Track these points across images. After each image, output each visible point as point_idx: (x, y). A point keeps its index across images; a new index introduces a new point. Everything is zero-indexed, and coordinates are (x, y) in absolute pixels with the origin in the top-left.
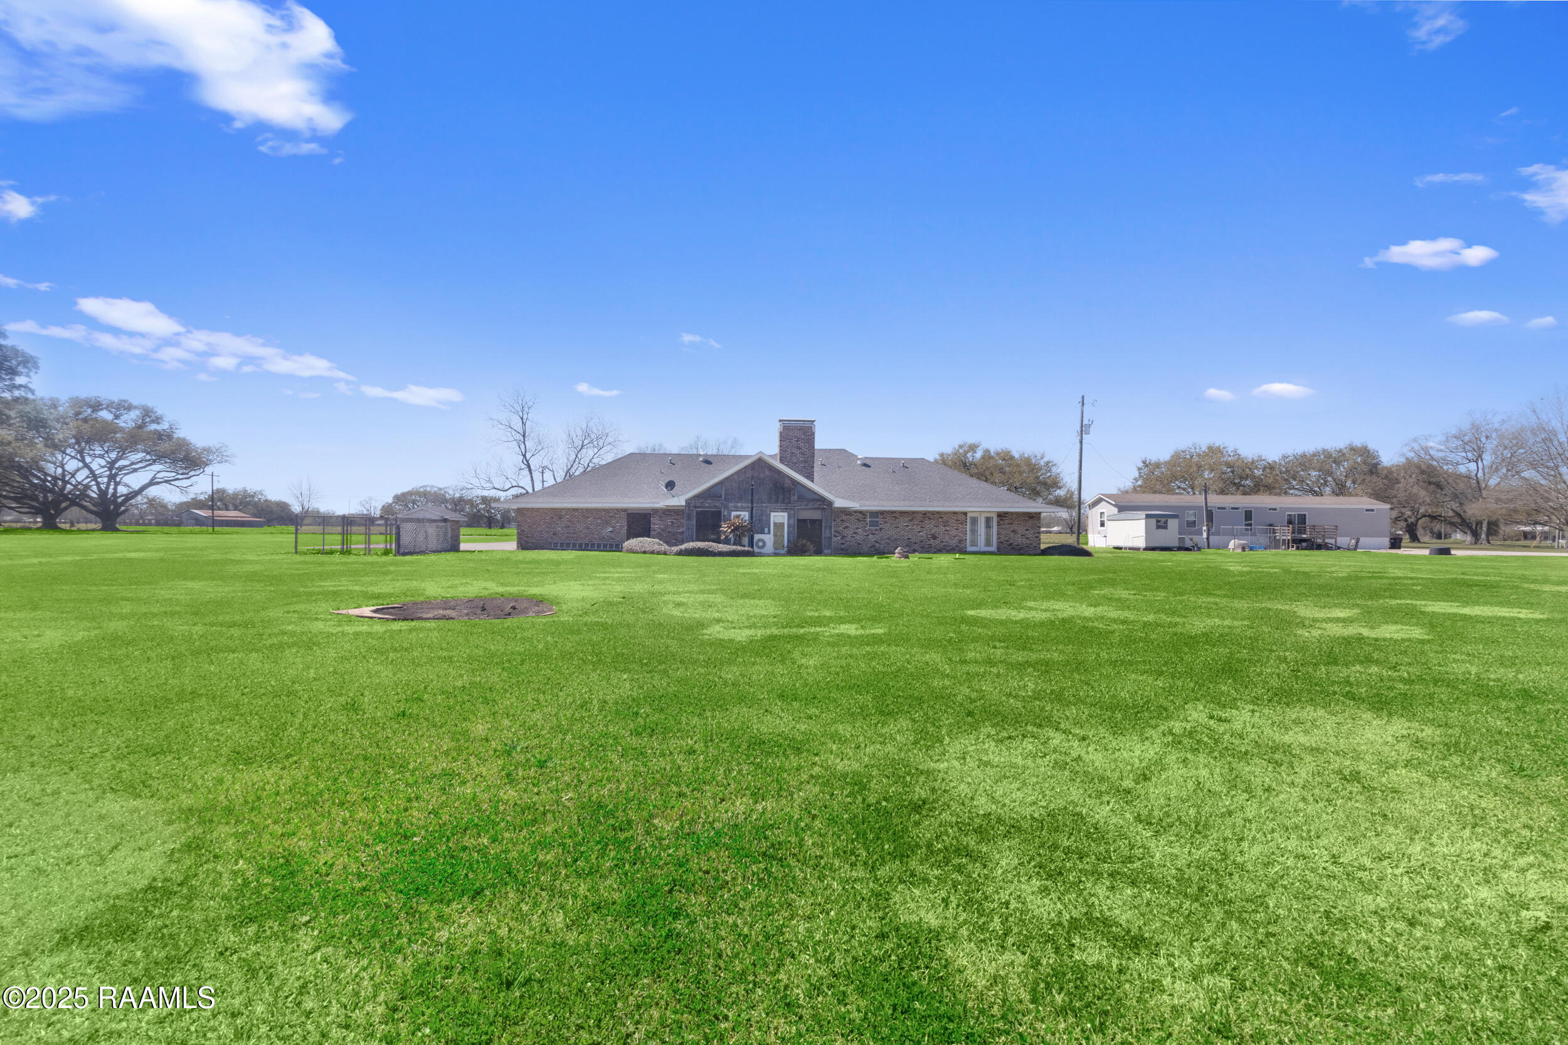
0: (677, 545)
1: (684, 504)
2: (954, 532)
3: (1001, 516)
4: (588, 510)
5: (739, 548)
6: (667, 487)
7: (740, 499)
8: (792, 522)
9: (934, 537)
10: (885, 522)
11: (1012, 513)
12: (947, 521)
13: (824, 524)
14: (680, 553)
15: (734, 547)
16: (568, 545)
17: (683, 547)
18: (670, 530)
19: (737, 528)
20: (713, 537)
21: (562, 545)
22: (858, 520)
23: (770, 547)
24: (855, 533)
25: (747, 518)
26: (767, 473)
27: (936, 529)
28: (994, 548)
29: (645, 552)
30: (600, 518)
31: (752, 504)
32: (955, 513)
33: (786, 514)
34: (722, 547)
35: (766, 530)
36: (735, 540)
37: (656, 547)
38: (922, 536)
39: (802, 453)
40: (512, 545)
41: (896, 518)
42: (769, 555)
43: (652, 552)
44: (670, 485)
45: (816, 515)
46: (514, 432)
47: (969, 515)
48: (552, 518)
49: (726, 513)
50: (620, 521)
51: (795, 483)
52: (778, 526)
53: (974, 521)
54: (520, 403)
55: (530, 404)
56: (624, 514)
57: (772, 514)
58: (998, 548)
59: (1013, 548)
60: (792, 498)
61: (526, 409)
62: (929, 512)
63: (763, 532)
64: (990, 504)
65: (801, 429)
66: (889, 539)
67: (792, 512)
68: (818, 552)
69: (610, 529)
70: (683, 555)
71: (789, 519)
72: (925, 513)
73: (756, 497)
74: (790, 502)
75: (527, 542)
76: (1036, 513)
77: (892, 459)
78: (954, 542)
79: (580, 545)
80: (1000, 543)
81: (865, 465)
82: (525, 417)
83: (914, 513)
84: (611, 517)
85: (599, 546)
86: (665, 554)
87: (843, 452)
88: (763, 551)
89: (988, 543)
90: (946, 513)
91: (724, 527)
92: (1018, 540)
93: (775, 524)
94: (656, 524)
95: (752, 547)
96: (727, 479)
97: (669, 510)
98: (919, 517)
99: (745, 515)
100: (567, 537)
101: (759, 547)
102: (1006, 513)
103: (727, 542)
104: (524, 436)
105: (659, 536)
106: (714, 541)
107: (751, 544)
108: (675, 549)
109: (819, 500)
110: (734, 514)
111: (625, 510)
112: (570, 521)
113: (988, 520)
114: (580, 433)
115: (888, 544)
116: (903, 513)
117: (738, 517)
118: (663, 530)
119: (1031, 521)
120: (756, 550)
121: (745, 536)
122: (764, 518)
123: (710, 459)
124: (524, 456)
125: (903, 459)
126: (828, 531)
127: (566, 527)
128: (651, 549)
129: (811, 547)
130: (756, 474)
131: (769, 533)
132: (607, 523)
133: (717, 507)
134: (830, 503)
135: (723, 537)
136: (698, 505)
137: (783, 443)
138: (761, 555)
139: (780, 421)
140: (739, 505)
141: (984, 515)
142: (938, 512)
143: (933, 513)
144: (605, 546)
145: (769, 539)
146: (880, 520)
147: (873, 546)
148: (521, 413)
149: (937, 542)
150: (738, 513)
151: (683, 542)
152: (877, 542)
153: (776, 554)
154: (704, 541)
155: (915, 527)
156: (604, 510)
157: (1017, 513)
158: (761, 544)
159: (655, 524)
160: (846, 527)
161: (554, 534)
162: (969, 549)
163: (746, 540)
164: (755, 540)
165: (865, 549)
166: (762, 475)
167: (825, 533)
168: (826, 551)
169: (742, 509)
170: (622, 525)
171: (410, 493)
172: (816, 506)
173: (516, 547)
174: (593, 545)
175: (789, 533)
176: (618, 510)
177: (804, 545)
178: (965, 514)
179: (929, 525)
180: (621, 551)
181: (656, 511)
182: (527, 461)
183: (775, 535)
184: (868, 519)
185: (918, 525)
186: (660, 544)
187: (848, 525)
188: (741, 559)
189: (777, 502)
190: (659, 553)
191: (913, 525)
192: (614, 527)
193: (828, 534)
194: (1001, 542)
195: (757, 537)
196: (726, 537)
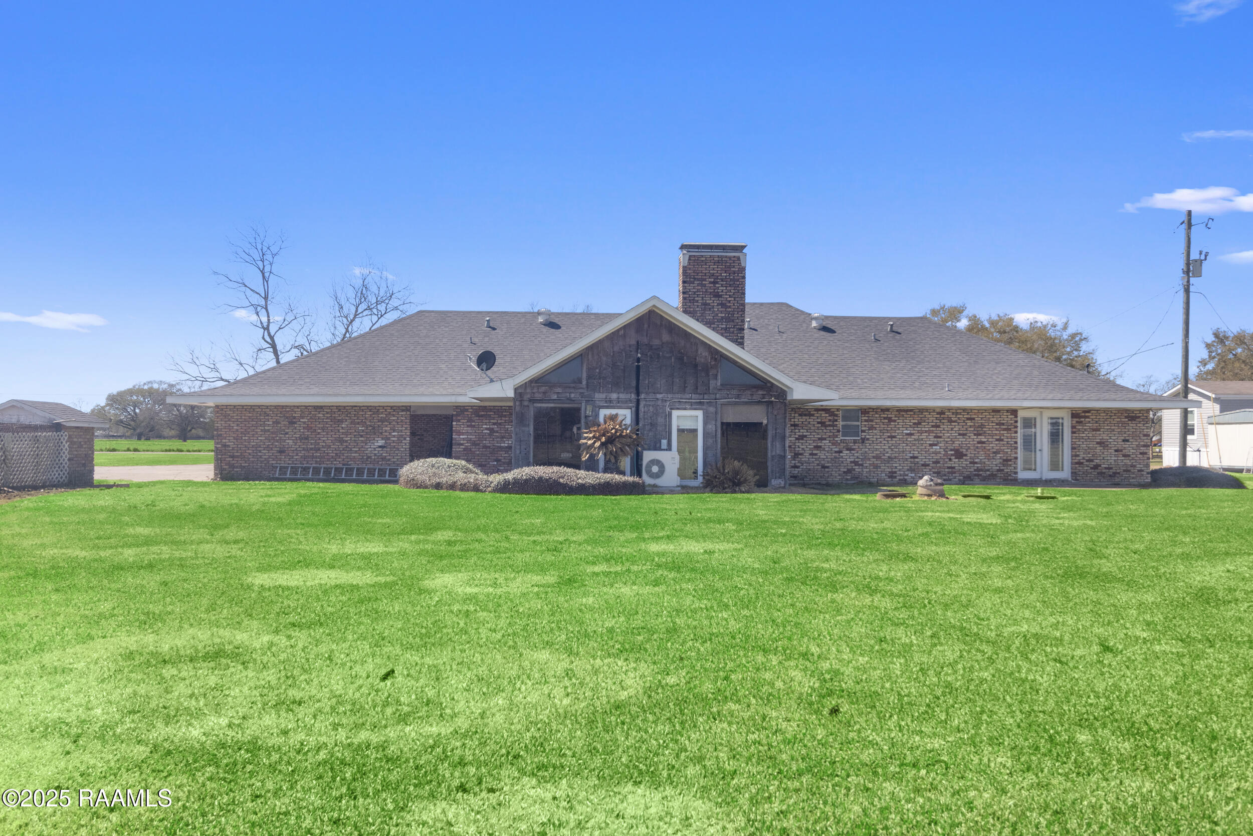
0: (498, 471)
1: (511, 394)
2: (994, 446)
3: (1078, 415)
4: (341, 408)
5: (617, 478)
6: (480, 362)
7: (616, 385)
8: (711, 427)
9: (959, 454)
10: (871, 428)
11: (1098, 411)
12: (982, 426)
13: (770, 433)
14: (505, 488)
15: (608, 477)
16: (305, 470)
17: (510, 476)
18: (487, 443)
19: (611, 441)
20: (566, 456)
21: (294, 471)
22: (822, 423)
23: (671, 477)
24: (817, 447)
25: (628, 421)
26: (666, 337)
27: (961, 439)
28: (1065, 474)
29: (438, 486)
30: (363, 423)
31: (638, 394)
32: (996, 411)
33: (699, 414)
34: (584, 477)
35: (664, 442)
36: (607, 462)
37: (460, 477)
38: (936, 453)
39: (722, 305)
40: (205, 472)
41: (890, 420)
42: (671, 491)
43: (452, 487)
44: (486, 360)
45: (757, 415)
46: (249, 292)
47: (1021, 414)
48: (277, 422)
49: (589, 413)
50: (400, 428)
51: (718, 356)
52: (688, 434)
53: (1029, 423)
54: (259, 247)
55: (274, 249)
56: (404, 416)
57: (675, 413)
58: (1074, 474)
59: (1101, 474)
60: (712, 383)
61: (268, 257)
62: (949, 409)
63: (657, 447)
64: (1059, 396)
65: (720, 261)
66: (877, 457)
67: (712, 409)
68: (762, 485)
69: (381, 442)
70: (510, 492)
71: (705, 423)
72: (942, 412)
73: (644, 382)
74: (707, 391)
75: (232, 466)
76: (1141, 411)
77: (871, 319)
78: (994, 464)
79: (327, 471)
80: (1077, 464)
81: (825, 329)
82: (267, 269)
83: (922, 410)
84: (382, 421)
85: (360, 472)
86: (476, 489)
87: (783, 307)
88: (660, 482)
89: (1055, 465)
90: (981, 411)
91: (587, 438)
92: (1109, 459)
93: (681, 431)
94: (463, 434)
95: (640, 475)
96: (591, 348)
97: (484, 408)
98: (932, 418)
99: (625, 415)
100: (305, 457)
101: (651, 475)
102: (1088, 411)
103: (591, 465)
104: (266, 298)
105: (468, 456)
106: (569, 465)
107: (637, 470)
108: (496, 479)
109: (757, 387)
110: (604, 413)
111: (407, 408)
112: (308, 428)
113: (1056, 424)
114: (351, 294)
115: (876, 467)
116: (902, 411)
117: (613, 418)
118: (474, 444)
119: (1132, 425)
120: (647, 479)
121: (625, 454)
122: (660, 420)
123: (556, 320)
124: (266, 329)
125: (890, 319)
126: (778, 445)
127: (301, 439)
128: (451, 480)
129: (750, 474)
130: (645, 340)
131: (669, 448)
132: (375, 431)
133: (571, 400)
134: (781, 393)
135: (585, 457)
136: (538, 396)
137: (690, 287)
138: (656, 490)
139: (683, 247)
140: (614, 396)
141: (1047, 414)
142: (965, 410)
143: (957, 411)
144: (371, 472)
145: (670, 459)
146: (862, 424)
147: (849, 471)
148: (260, 264)
149: (964, 462)
150: (613, 412)
151: (509, 467)
152: (856, 463)
153: (685, 489)
154: (549, 463)
155: (924, 436)
156: (369, 408)
157: (1106, 411)
158: (655, 469)
159: (460, 433)
160: (802, 437)
161: (281, 452)
162: (1023, 475)
163: (626, 463)
164: (645, 462)
165: (836, 477)
166: (656, 342)
167: (773, 449)
168: (774, 482)
169: (619, 404)
170: (401, 434)
171: (131, 392)
172: (756, 398)
173: (211, 474)
174: (349, 471)
175: (706, 449)
176: (396, 409)
177: (737, 473)
178: (1014, 412)
179: (949, 432)
180: (396, 482)
181: (461, 409)
182: (272, 338)
183: (679, 451)
184: (840, 423)
185: (929, 432)
186: (467, 471)
187: (803, 432)
188: (622, 499)
189: (683, 390)
190: (464, 488)
191: (921, 432)
192: (387, 439)
193: (779, 451)
194: (1080, 463)
195: (648, 456)
196: (592, 456)
